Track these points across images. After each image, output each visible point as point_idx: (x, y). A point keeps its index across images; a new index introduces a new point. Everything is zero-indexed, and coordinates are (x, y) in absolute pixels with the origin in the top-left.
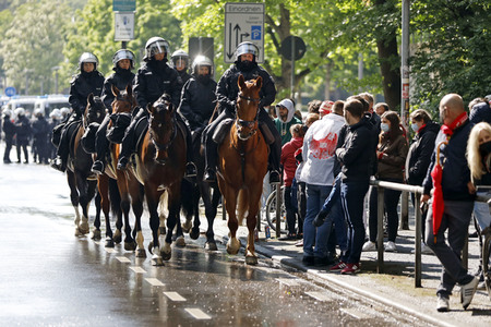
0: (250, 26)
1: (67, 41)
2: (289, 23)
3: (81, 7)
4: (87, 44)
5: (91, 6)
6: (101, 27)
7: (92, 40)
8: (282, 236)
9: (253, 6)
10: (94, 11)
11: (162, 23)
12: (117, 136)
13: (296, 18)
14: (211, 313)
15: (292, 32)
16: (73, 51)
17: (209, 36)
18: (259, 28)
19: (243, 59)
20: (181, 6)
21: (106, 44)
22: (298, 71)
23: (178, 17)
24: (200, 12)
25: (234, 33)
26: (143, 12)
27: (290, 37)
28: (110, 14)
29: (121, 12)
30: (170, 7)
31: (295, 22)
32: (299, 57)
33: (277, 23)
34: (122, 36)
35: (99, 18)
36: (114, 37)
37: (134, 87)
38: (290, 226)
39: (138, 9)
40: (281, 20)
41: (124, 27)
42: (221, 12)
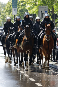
0: (44, 11)
1: (1, 15)
2: (54, 11)
3: (4, 7)
4: (6, 15)
5: (7, 6)
6: (9, 11)
7: (7, 14)
8: (52, 61)
9: (45, 6)
10: (7, 8)
11: (24, 10)
12: (17, 38)
13: (55, 9)
14: (35, 79)
15: (55, 13)
16: (2, 17)
17: (35, 14)
18: (47, 12)
19: (46, 17)
20: (28, 7)
21: (10, 15)
22: (56, 22)
23: (28, 9)
24: (33, 8)
25: (41, 13)
26: (19, 8)
27: (54, 14)
28: (11, 8)
29: (14, 8)
30: (25, 7)
31: (55, 10)
32: (56, 19)
33: (51, 11)
34: (14, 14)
35: (8, 9)
36: (12, 14)
37: (21, 25)
38: (54, 59)
39: (18, 7)
40: (52, 10)
41: (15, 11)
42: (38, 8)
